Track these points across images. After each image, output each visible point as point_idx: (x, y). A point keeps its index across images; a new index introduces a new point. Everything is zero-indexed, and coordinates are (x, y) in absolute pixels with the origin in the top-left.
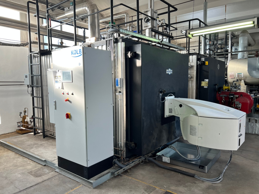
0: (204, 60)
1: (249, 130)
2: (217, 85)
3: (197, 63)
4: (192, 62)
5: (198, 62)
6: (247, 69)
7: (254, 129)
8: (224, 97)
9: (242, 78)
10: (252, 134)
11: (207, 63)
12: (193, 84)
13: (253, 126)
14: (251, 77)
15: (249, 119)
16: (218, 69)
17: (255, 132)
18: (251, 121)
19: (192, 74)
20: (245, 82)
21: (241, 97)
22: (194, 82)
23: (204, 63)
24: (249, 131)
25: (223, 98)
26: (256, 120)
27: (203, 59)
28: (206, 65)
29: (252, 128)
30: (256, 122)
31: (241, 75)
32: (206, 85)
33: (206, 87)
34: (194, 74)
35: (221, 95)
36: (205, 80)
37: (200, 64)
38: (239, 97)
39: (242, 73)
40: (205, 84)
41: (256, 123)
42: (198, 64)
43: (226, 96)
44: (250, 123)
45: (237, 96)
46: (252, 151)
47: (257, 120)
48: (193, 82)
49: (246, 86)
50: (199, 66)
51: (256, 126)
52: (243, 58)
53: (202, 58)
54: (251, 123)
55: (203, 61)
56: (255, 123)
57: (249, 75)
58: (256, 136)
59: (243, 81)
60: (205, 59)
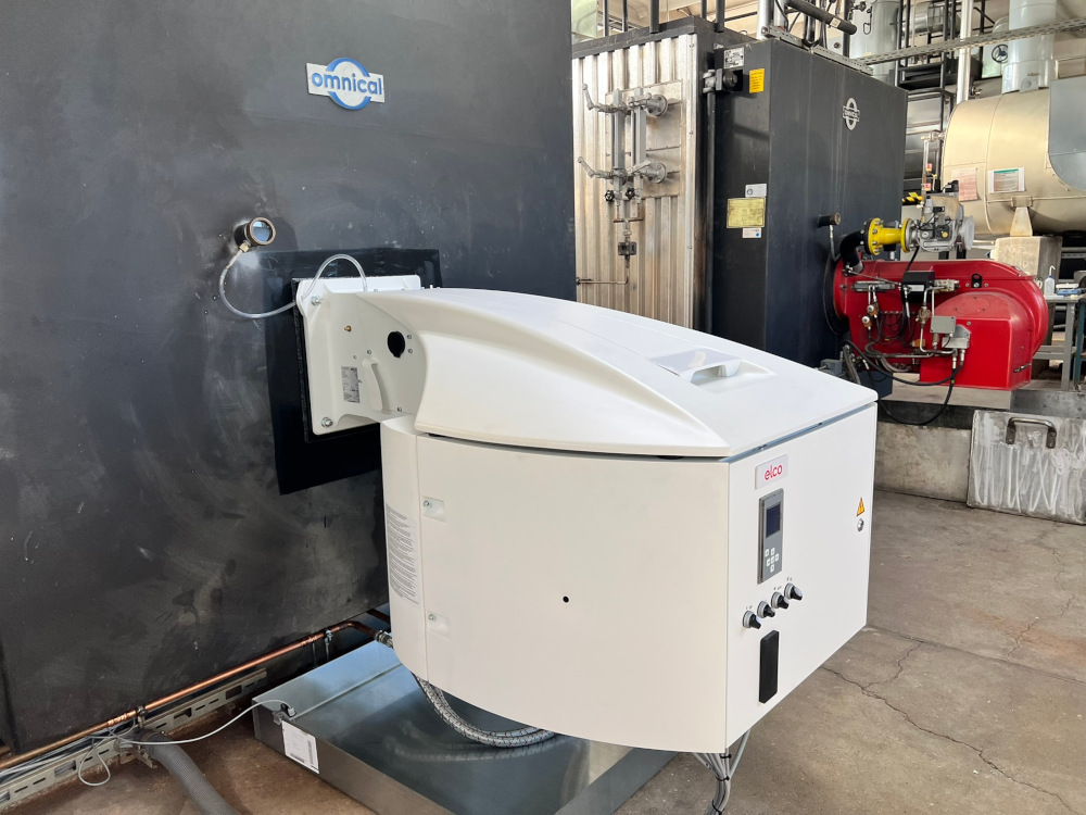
0: (740, 63)
1: (1005, 489)
2: (834, 223)
3: (701, 83)
4: (674, 77)
5: (706, 75)
6: (1045, 145)
7: (1039, 483)
8: (878, 291)
9: (1019, 197)
10: (1024, 515)
11: (758, 80)
12: (679, 216)
13: (1032, 465)
14: (1066, 187)
15: (1012, 425)
16: (851, 127)
17: (1042, 501)
18: (1019, 434)
19: (674, 153)
20: (1033, 216)
21: (977, 290)
22: (684, 203)
23: (740, 81)
24: (1004, 498)
25: (872, 303)
26: (1051, 430)
27: (735, 58)
28: (751, 91)
29: (1030, 475)
30: (1051, 444)
31: (1012, 182)
32: (753, 222)
33: (751, 233)
34: (684, 154)
35: (860, 285)
36: (747, 187)
37: (719, 88)
38: (959, 291)
39: (1021, 170)
40: (748, 212)
41: (1048, 446)
42: (706, 90)
43: (887, 287)
44: (1016, 446)
45: (950, 284)
46: (984, 652)
47: (1058, 427)
48: (679, 205)
49: (1038, 238)
50: (711, 101)
51: (1050, 462)
52: (1031, 86)
53: (733, 51)
54: (1022, 446)
55: (739, 73)
56: (1044, 445)
57: (1056, 177)
58: (1049, 525)
59: (1022, 214)
60: (746, 57)
